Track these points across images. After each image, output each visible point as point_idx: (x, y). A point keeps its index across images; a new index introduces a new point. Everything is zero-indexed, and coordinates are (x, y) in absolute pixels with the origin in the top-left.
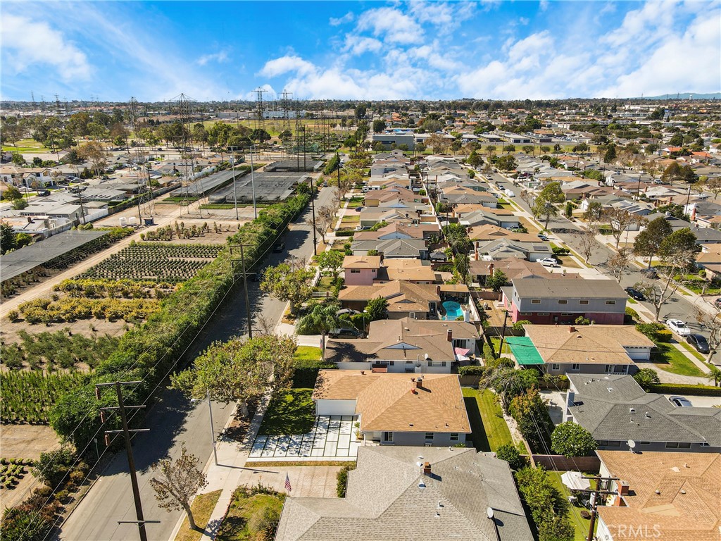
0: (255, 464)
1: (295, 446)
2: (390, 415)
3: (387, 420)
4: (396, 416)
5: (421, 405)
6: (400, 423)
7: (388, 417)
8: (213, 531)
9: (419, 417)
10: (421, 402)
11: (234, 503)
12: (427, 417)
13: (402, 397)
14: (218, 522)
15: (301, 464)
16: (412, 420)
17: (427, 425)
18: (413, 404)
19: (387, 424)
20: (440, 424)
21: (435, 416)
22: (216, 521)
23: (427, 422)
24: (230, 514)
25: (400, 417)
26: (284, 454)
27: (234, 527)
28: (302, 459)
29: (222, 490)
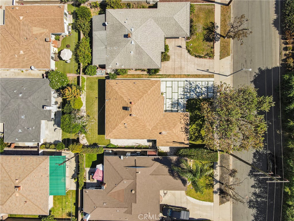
0: (210, 76)
1: (193, 89)
2: (146, 89)
3: (147, 86)
4: (143, 89)
5: (129, 95)
6: (140, 84)
7: (147, 87)
8: (216, 36)
9: (131, 88)
10: (129, 97)
11: (212, 50)
12: (127, 88)
13: (138, 100)
14: (216, 40)
15: (188, 76)
16: (134, 86)
17: (127, 84)
18: (133, 96)
19: (147, 83)
20: (120, 84)
21: (122, 89)
22: (217, 41)
23: (127, 85)
24: (212, 43)
25: (141, 88)
26: (197, 83)
27: (208, 36)
28: (188, 79)
29: (220, 59)
